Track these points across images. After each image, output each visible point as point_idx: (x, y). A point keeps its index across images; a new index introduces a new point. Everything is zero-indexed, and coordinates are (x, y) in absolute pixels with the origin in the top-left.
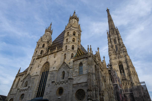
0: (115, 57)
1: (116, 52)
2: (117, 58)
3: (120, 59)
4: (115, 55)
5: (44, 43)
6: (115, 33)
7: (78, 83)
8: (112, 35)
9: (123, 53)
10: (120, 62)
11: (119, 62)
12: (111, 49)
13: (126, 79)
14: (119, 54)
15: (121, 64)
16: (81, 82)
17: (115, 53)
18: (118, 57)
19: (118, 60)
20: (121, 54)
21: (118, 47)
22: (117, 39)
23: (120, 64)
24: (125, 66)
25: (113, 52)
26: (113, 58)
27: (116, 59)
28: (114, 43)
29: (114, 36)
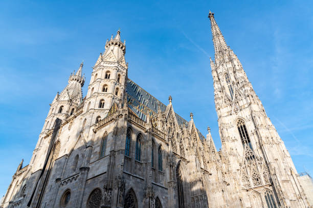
0: (228, 112)
1: (230, 99)
2: (233, 112)
3: (240, 114)
4: (228, 107)
5: (62, 105)
6: (227, 60)
7: (96, 175)
8: (221, 66)
9: (244, 100)
10: (240, 120)
11: (238, 121)
12: (220, 96)
13: (253, 156)
14: (238, 102)
15: (242, 125)
16: (100, 173)
17: (228, 102)
18: (236, 110)
19: (234, 117)
20: (241, 103)
21: (235, 88)
22: (231, 72)
23: (239, 125)
24: (250, 128)
25: (224, 100)
26: (226, 114)
27: (231, 115)
28: (225, 81)
29: (226, 67)
